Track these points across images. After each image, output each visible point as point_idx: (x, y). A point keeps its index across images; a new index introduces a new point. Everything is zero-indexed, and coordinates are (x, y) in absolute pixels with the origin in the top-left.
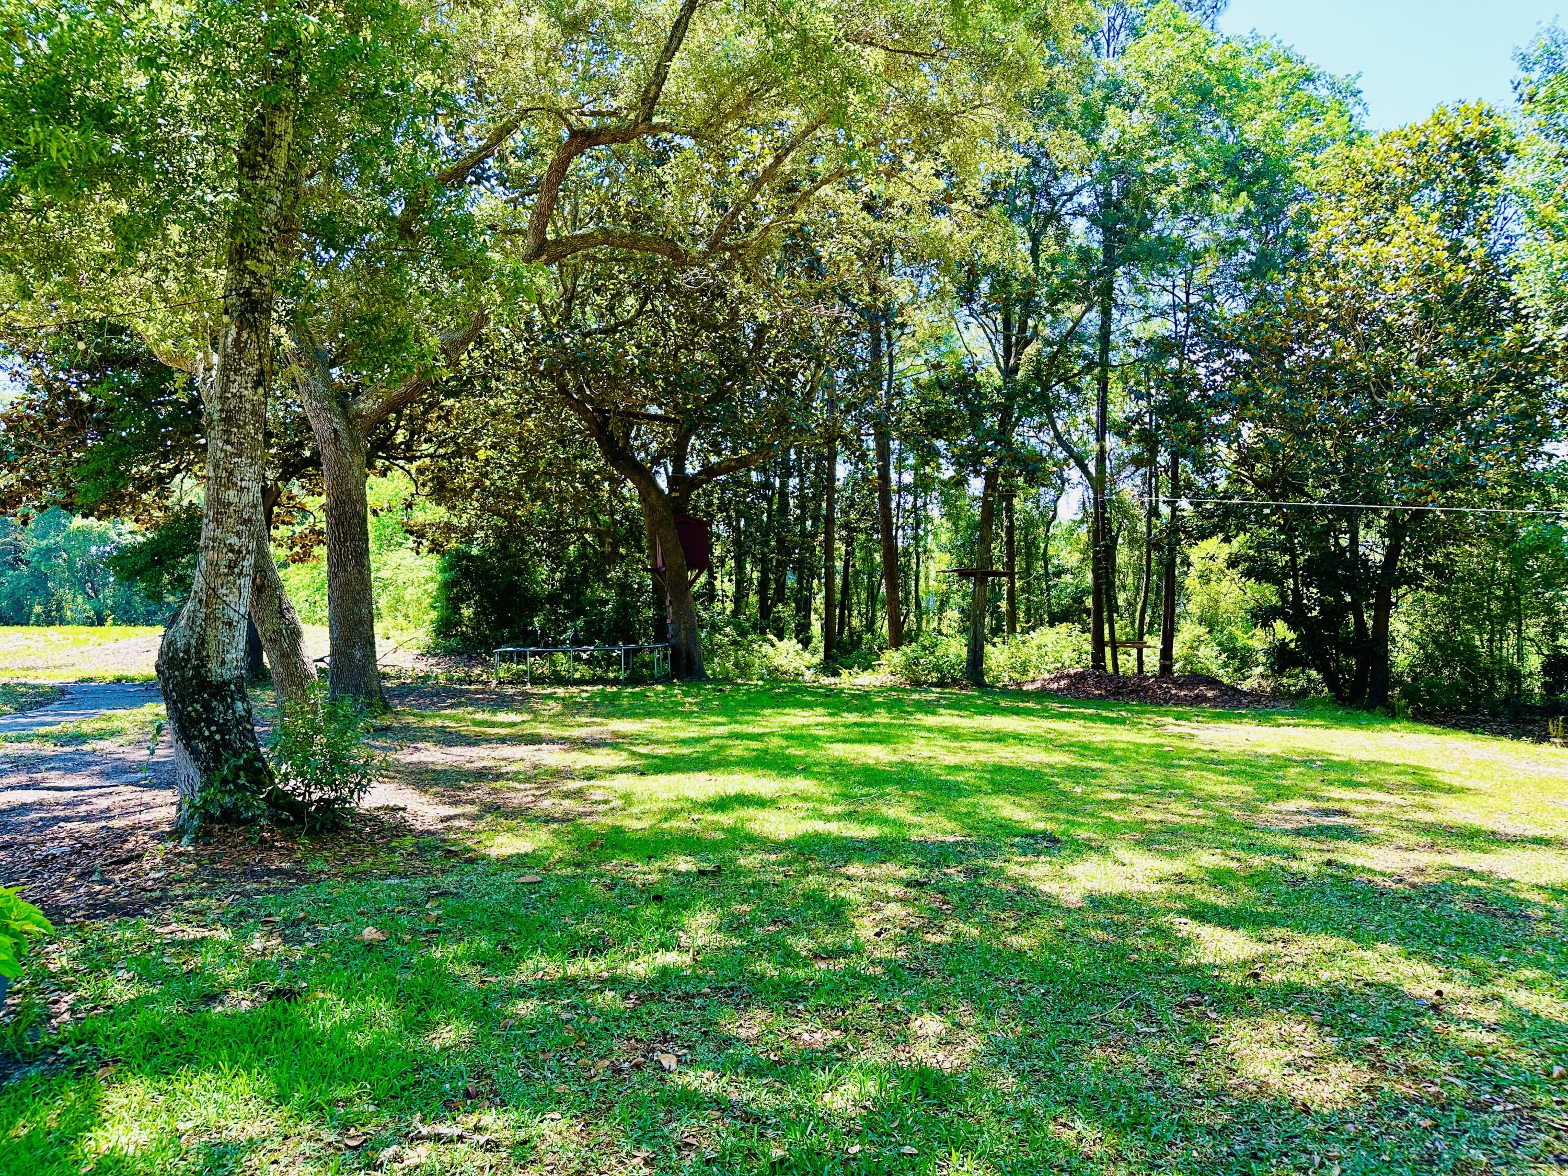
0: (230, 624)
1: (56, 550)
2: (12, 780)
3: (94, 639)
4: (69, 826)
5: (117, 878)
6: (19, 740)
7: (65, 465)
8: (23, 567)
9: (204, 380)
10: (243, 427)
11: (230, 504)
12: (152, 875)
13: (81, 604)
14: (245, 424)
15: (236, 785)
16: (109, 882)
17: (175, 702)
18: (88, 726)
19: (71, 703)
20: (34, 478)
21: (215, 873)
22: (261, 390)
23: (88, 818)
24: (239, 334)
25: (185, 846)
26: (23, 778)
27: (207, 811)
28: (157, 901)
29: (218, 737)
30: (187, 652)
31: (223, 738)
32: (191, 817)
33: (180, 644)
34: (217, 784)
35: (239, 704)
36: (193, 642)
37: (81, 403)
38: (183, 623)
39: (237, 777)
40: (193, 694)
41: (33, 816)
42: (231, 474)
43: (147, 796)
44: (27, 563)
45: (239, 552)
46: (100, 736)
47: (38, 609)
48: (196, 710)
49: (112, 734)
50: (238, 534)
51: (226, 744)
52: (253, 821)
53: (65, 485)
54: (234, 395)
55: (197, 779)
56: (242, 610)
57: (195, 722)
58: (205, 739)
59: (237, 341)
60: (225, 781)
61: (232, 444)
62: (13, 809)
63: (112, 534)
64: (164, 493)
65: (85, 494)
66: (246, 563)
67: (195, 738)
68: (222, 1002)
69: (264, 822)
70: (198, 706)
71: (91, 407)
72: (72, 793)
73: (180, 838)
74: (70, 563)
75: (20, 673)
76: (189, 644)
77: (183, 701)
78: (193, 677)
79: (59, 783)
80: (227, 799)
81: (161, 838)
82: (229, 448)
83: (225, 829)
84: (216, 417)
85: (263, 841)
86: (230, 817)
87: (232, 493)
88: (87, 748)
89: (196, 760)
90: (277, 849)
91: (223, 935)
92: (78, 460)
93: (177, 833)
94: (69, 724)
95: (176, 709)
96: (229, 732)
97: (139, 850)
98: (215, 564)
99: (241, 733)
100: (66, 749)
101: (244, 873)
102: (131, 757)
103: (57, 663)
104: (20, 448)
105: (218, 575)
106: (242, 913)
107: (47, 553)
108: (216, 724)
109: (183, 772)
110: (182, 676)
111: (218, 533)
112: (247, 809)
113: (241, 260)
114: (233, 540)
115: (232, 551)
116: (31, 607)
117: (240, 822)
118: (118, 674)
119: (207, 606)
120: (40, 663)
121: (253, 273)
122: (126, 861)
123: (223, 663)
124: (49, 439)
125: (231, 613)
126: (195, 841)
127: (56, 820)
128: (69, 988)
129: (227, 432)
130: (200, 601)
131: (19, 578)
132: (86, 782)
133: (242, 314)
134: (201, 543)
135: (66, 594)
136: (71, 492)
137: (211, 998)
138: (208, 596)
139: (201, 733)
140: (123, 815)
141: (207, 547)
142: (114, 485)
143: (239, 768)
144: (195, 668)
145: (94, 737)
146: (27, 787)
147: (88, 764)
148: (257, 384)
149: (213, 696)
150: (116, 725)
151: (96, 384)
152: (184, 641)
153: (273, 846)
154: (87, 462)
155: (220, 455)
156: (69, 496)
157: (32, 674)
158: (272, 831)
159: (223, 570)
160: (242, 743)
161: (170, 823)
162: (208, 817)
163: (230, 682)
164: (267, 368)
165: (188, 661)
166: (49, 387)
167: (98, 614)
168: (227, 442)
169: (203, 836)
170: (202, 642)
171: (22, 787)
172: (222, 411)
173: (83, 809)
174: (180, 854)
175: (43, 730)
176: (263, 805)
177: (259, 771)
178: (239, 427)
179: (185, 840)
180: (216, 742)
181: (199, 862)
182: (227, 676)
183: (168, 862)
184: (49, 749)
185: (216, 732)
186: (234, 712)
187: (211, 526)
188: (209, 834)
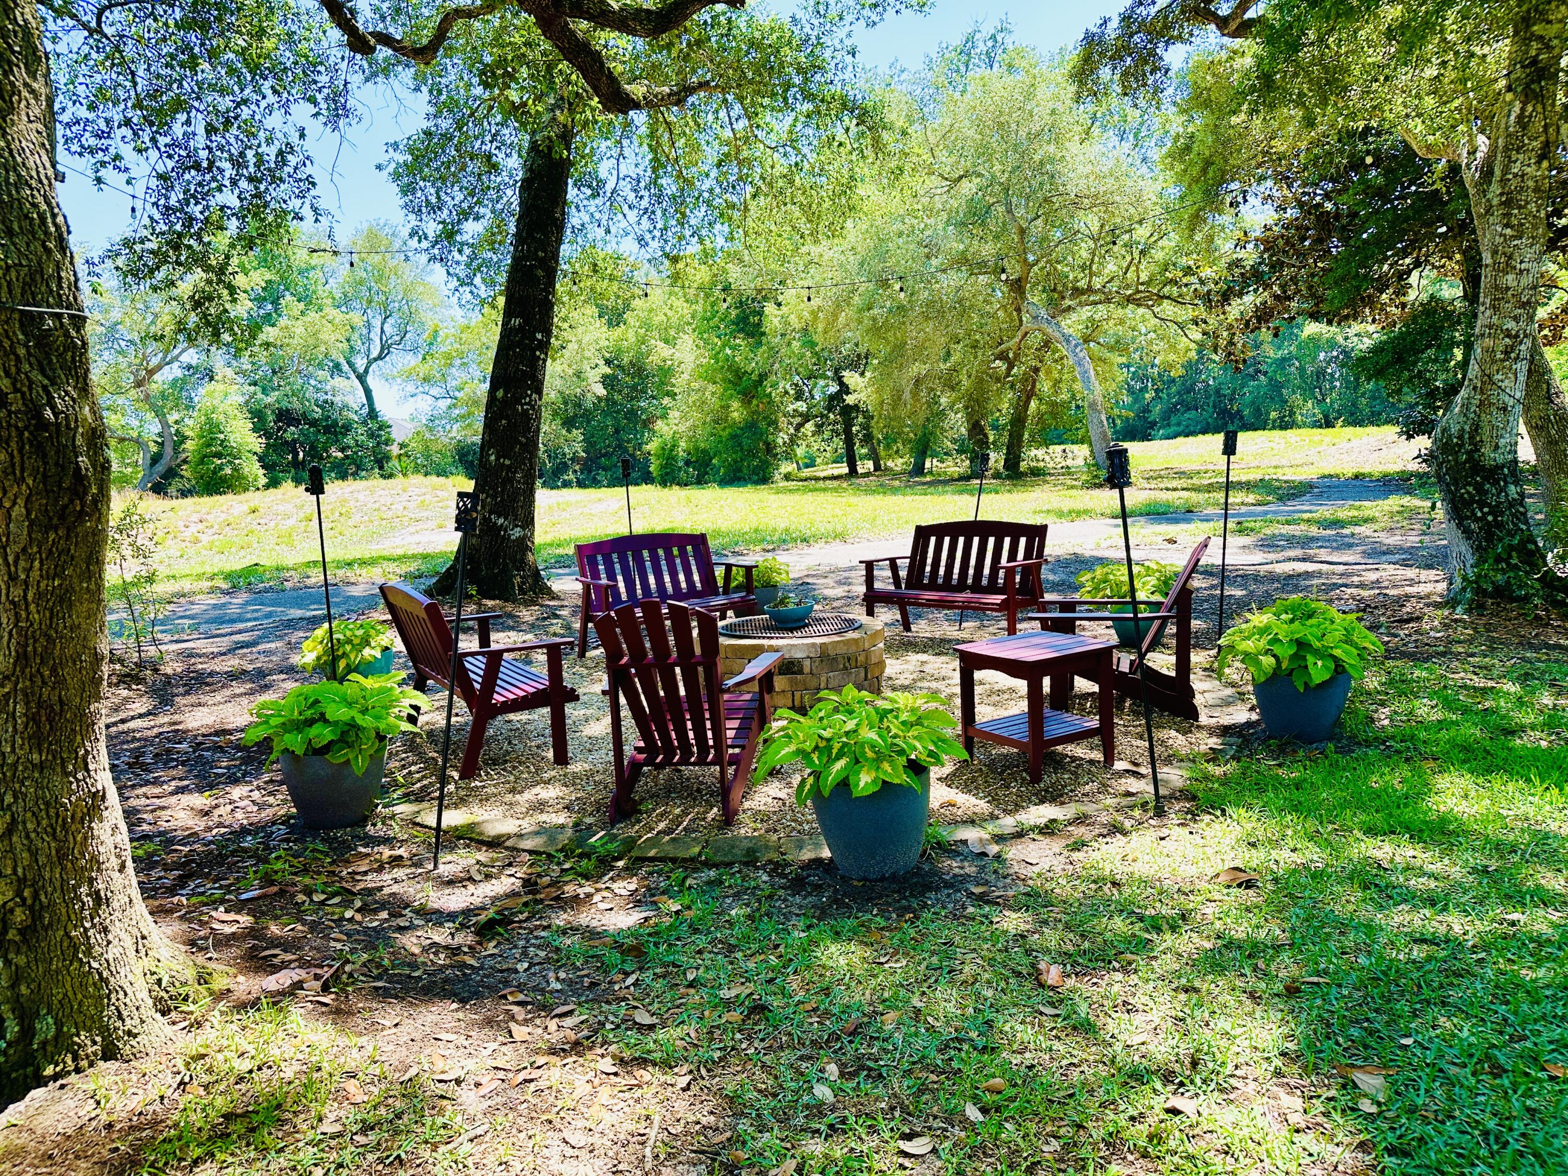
0: (1505, 409)
1: (1290, 359)
2: (1292, 553)
3: (1327, 440)
4: (1349, 591)
5: (1401, 633)
6: (1288, 523)
7: (1313, 275)
8: (1262, 378)
9: (1468, 165)
10: (1524, 207)
11: (1508, 288)
12: (1432, 634)
13: (1309, 408)
14: (1527, 203)
15: (1508, 564)
16: (1396, 636)
17: (1448, 485)
18: (1343, 514)
19: (1320, 495)
20: (1285, 292)
21: (1493, 640)
22: (1545, 164)
23: (1361, 586)
24: (1523, 109)
25: (1459, 613)
26: (1298, 552)
27: (1479, 587)
28: (1443, 654)
29: (1490, 518)
30: (1460, 437)
31: (1495, 520)
32: (1464, 589)
33: (1454, 430)
34: (1491, 561)
35: (1512, 487)
36: (1467, 428)
37: (1328, 213)
38: (1457, 410)
39: (1510, 557)
40: (1466, 477)
41: (1315, 582)
42: (1510, 257)
43: (1411, 573)
44: (1265, 373)
45: (1517, 336)
46: (1355, 522)
47: (1273, 415)
48: (1468, 492)
49: (1366, 521)
50: (1516, 319)
51: (1500, 525)
52: (1526, 599)
53: (1313, 296)
54: (1515, 175)
55: (1468, 556)
56: (1518, 395)
57: (1468, 504)
58: (1477, 520)
59: (1520, 117)
60: (1498, 560)
61: (1512, 227)
62: (1299, 575)
63: (1340, 339)
64: (1402, 291)
65: (1332, 302)
66: (1523, 347)
67: (1467, 518)
68: (1521, 738)
69: (1537, 601)
70: (1471, 489)
71: (1337, 216)
72: (1342, 567)
73: (1454, 608)
74: (1301, 369)
75: (1272, 471)
76: (1463, 430)
77: (1456, 484)
78: (1466, 461)
79: (1329, 559)
80: (1499, 577)
81: (1437, 606)
82: (1508, 231)
83: (1498, 605)
84: (1495, 202)
85: (1537, 618)
86: (1502, 594)
87: (1510, 277)
88: (1346, 531)
89: (1468, 538)
90: (1553, 627)
91: (1512, 688)
92: (1323, 269)
93: (1450, 602)
94: (1325, 511)
95: (1450, 491)
96: (1502, 514)
97: (1417, 614)
98: (1490, 352)
99: (1513, 515)
100: (1328, 532)
101: (1521, 643)
102: (1387, 541)
103: (1299, 462)
104: (1273, 267)
105: (1494, 362)
106: (1527, 674)
107: (1283, 362)
108: (1489, 506)
109: (1456, 550)
110: (1456, 461)
111: (1495, 320)
112: (1520, 587)
113: (1528, 27)
114: (1511, 325)
115: (1509, 336)
116: (1268, 414)
117: (1512, 600)
118: (1355, 471)
119: (1482, 393)
120: (1284, 462)
121: (1541, 38)
122: (1408, 621)
123: (1497, 447)
124: (1298, 254)
125: (1507, 398)
126: (1468, 611)
127: (1336, 586)
128: (1383, 704)
129: (1507, 215)
130: (1475, 388)
131: (1258, 387)
132: (1351, 559)
133: (1527, 86)
134: (1477, 331)
135: (1297, 398)
136: (1320, 300)
137: (1510, 732)
138: (1483, 383)
139: (1474, 514)
140: (1395, 586)
141: (1483, 335)
142: (1358, 288)
143: (1511, 548)
144: (1468, 453)
145: (1350, 523)
146: (1304, 560)
147: (1350, 546)
148: (1541, 158)
149: (1486, 479)
150: (1367, 513)
151: (1339, 192)
152: (1458, 427)
153: (1548, 624)
154: (1331, 270)
155: (1499, 240)
156: (1317, 305)
157: (1280, 471)
158: (1546, 610)
159: (1499, 356)
160: (1515, 525)
161: (1441, 596)
162: (1480, 591)
163: (1503, 466)
164: (1552, 138)
165: (1461, 446)
166: (1301, 205)
167: (1326, 417)
168: (1507, 226)
169: (1475, 608)
170: (1476, 428)
171: (1299, 560)
172: (1501, 194)
173: (1356, 579)
174: (1456, 621)
175: (1306, 516)
176: (1537, 585)
177: (1531, 553)
178: (1520, 207)
179: (1459, 609)
180: (1489, 523)
181: (1475, 629)
182: (1500, 460)
183: (1446, 626)
184: (1314, 531)
185: (1489, 513)
186: (1507, 495)
187: (1488, 313)
188: (1482, 606)
